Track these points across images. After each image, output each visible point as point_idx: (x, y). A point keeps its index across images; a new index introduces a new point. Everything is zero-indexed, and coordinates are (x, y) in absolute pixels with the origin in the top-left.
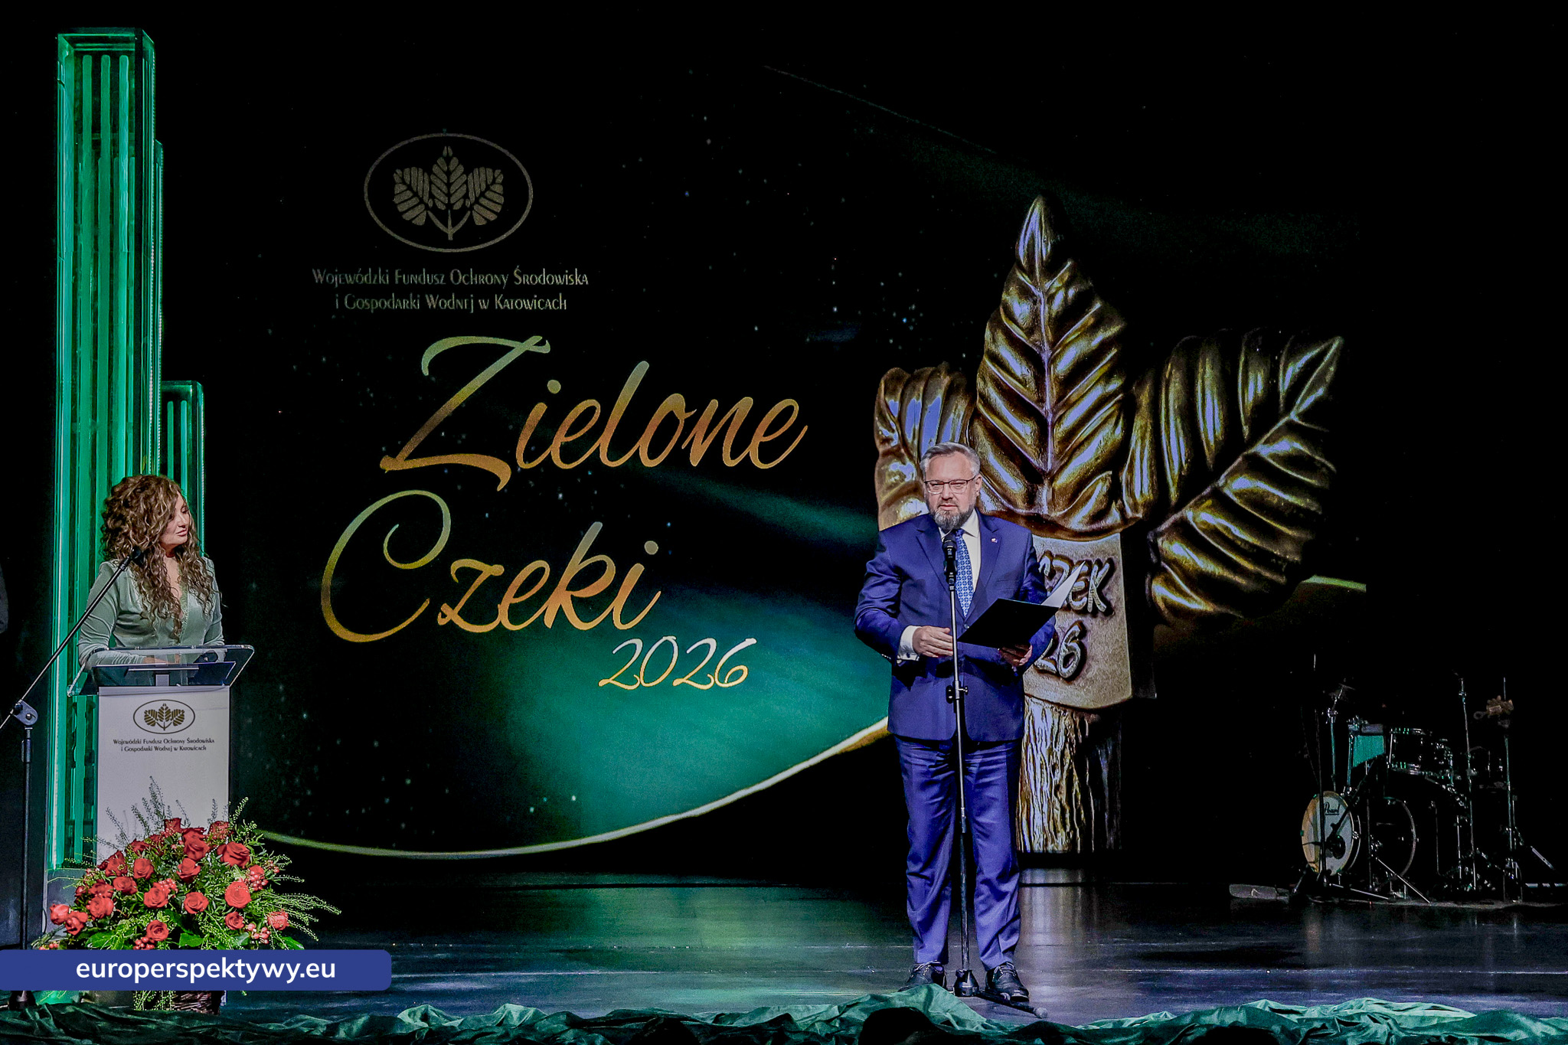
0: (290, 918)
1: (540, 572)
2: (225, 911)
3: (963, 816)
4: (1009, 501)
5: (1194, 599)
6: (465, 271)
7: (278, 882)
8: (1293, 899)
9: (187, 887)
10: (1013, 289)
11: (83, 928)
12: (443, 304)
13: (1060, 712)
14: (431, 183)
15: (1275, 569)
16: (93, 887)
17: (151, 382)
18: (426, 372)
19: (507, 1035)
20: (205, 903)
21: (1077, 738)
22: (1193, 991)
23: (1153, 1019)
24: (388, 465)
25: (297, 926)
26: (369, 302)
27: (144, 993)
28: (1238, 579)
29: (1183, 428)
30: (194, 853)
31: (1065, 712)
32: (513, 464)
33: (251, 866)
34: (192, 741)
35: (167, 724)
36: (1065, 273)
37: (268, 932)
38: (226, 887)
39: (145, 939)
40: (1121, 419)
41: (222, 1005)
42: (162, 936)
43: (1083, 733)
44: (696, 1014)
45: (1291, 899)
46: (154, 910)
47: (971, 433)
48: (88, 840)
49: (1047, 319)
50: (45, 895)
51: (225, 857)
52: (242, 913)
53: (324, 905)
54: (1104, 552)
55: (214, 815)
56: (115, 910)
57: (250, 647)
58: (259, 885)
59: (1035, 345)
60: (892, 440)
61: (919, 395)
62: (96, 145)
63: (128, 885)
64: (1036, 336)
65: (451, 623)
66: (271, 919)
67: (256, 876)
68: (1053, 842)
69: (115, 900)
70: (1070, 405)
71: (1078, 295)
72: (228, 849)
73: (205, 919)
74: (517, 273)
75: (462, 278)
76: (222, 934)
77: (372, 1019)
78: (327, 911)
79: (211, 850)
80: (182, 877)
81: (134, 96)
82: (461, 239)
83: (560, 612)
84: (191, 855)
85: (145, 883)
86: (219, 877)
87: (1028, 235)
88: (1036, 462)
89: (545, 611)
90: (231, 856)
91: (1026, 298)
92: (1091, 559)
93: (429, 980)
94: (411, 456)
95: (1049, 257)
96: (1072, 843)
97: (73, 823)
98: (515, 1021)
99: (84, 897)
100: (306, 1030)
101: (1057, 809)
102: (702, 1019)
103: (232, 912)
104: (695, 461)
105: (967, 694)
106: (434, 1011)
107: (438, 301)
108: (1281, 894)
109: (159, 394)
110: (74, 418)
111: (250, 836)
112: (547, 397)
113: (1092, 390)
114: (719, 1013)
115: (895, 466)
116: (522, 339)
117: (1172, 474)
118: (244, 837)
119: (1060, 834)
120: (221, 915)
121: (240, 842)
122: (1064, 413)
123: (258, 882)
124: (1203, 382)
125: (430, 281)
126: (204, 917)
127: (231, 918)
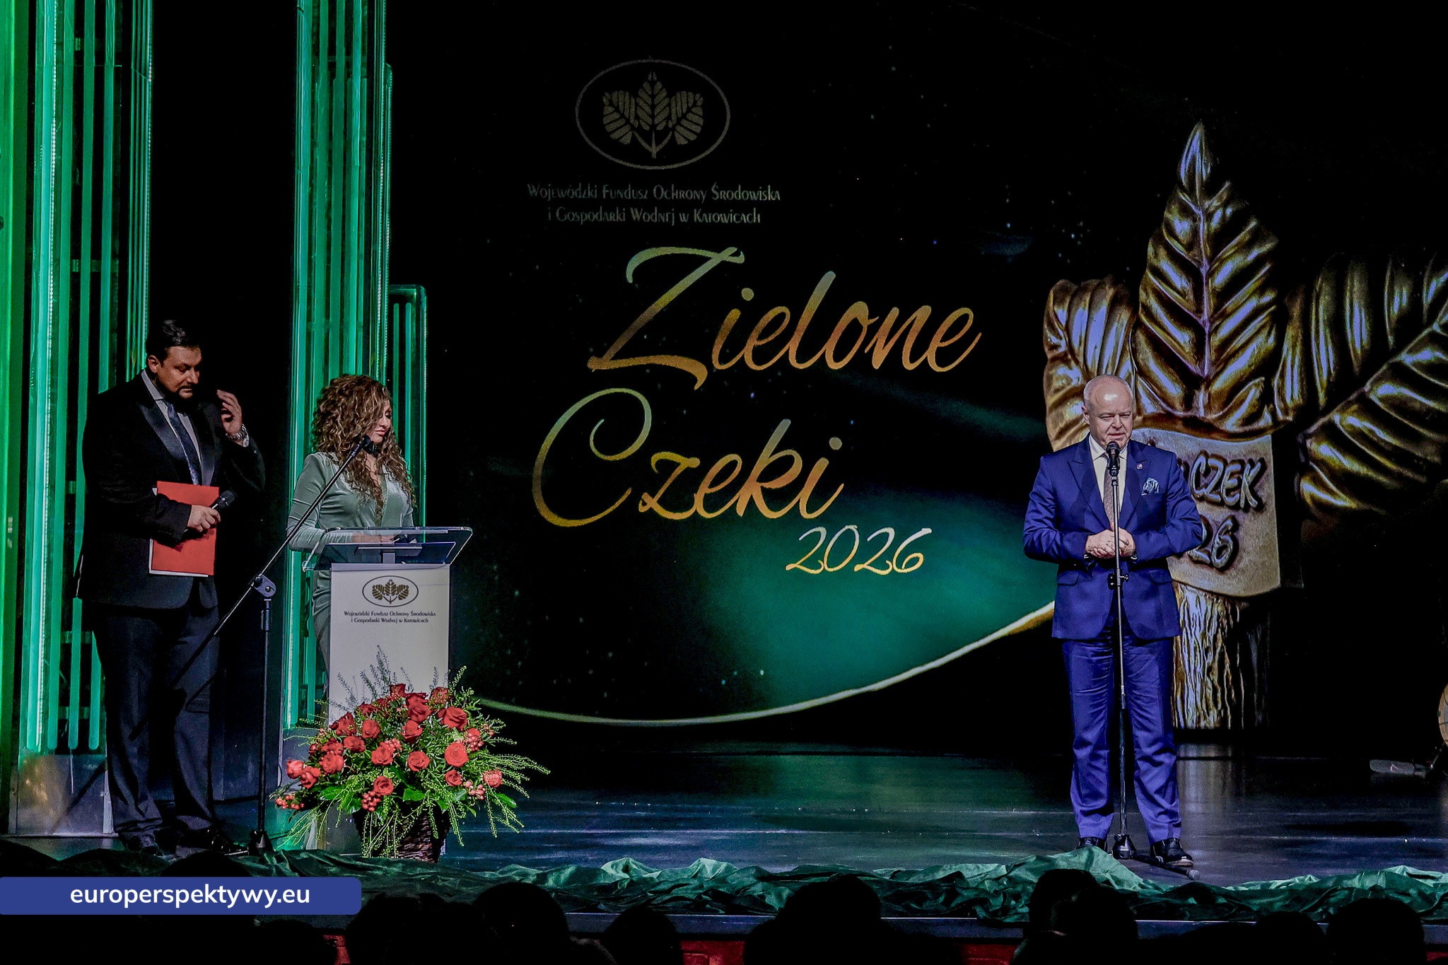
0: (504, 776)
1: (733, 464)
2: (445, 769)
3: (1123, 693)
4: (1169, 405)
5: (1339, 496)
6: (667, 188)
7: (493, 743)
8: (1430, 774)
9: (411, 747)
10: (1174, 208)
11: (317, 782)
12: (646, 217)
13: (1213, 600)
14: (637, 105)
15: (1416, 469)
16: (326, 745)
17: (380, 285)
18: (630, 280)
19: (701, 887)
20: (427, 762)
21: (1228, 623)
22: (1334, 857)
23: (1298, 881)
24: (594, 364)
25: (510, 784)
26: (579, 214)
27: (371, 842)
28: (1381, 479)
29: (1332, 338)
30: (417, 716)
31: (1217, 599)
32: (709, 366)
33: (468, 729)
34: (415, 614)
35: (393, 598)
36: (1223, 192)
37: (484, 789)
38: (446, 747)
39: (372, 793)
40: (1274, 329)
41: (441, 854)
42: (387, 791)
43: (1235, 618)
44: (875, 871)
45: (1427, 775)
46: (380, 767)
47: (1134, 340)
48: (321, 702)
49: (1206, 237)
50: (281, 752)
51: (445, 720)
52: (461, 771)
53: (535, 766)
54: (1256, 452)
55: (435, 681)
56: (345, 766)
57: (468, 529)
58: (476, 746)
59: (1196, 261)
60: (1059, 346)
61: (1085, 305)
62: (332, 66)
63: (357, 744)
64: (1195, 252)
65: (651, 509)
66: (486, 777)
67: (473, 738)
68: (1205, 718)
69: (345, 757)
70: (1225, 316)
71: (1234, 214)
72: (448, 712)
73: (427, 776)
74: (716, 189)
75: (664, 193)
76: (441, 790)
77: (578, 869)
78: (537, 771)
79: (432, 713)
80: (406, 738)
81: (366, 22)
82: (662, 158)
83: (751, 502)
84: (414, 718)
85: (373, 742)
86: (440, 738)
87: (1189, 157)
88: (1194, 368)
89: (737, 501)
90: (451, 720)
91: (1187, 217)
92: (1242, 458)
93: (628, 835)
94: (617, 356)
95: (1208, 178)
96: (1223, 720)
97: (306, 687)
98: (709, 874)
99: (317, 754)
100: (518, 878)
101: (1210, 689)
102: (880, 875)
103: (451, 770)
104: (877, 362)
105: (1127, 581)
106: (634, 863)
107: (642, 214)
108: (1418, 770)
109: (386, 297)
110: (309, 318)
111: (468, 702)
112: (741, 304)
113: (1246, 302)
114: (895, 870)
115: (1061, 370)
116: (719, 250)
117: (1321, 379)
118: (462, 703)
119: (1211, 712)
120: (441, 773)
121: (458, 707)
122: (1220, 324)
123: (475, 743)
124: (1351, 295)
125: (635, 196)
126: (425, 774)
127: (451, 775)
